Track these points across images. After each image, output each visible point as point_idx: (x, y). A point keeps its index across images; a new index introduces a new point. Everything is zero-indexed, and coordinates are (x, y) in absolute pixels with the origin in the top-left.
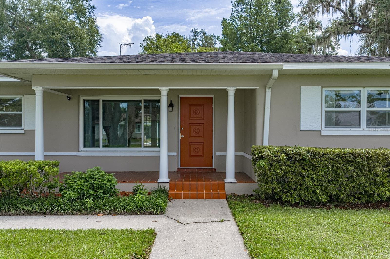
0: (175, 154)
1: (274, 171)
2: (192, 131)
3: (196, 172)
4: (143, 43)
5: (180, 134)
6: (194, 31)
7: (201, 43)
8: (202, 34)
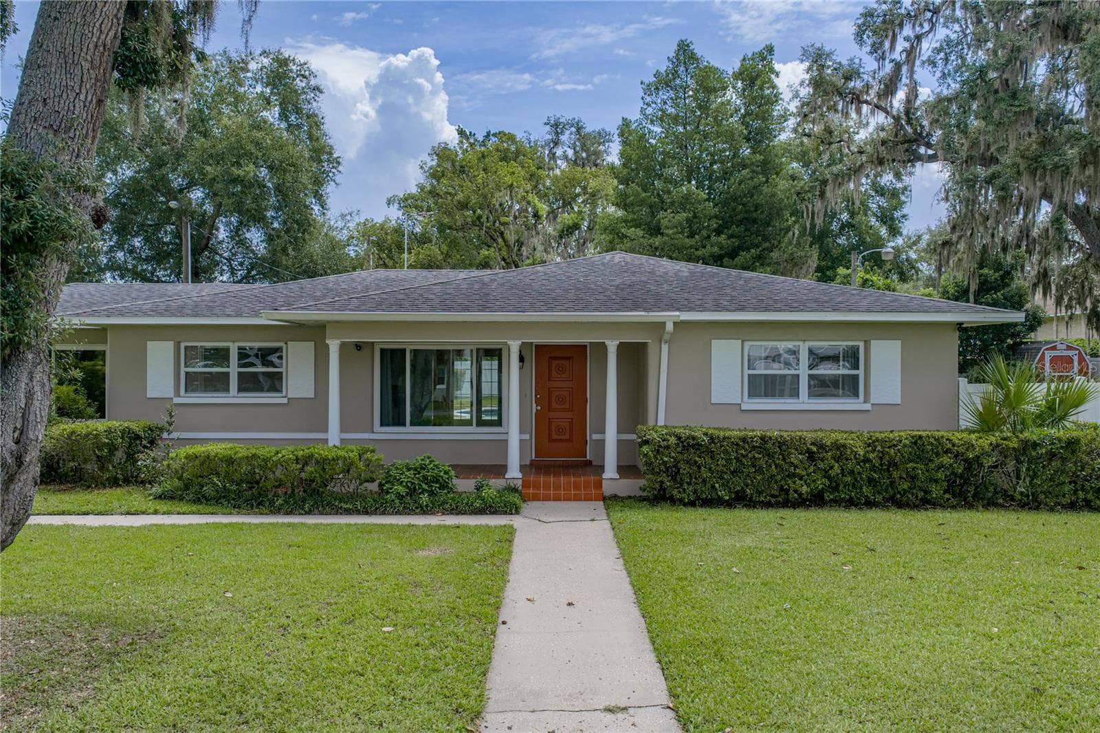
0: (527, 437)
1: (662, 459)
2: (553, 399)
3: (560, 466)
4: (428, 159)
5: (534, 405)
6: (552, 122)
7: (570, 153)
8: (573, 129)
